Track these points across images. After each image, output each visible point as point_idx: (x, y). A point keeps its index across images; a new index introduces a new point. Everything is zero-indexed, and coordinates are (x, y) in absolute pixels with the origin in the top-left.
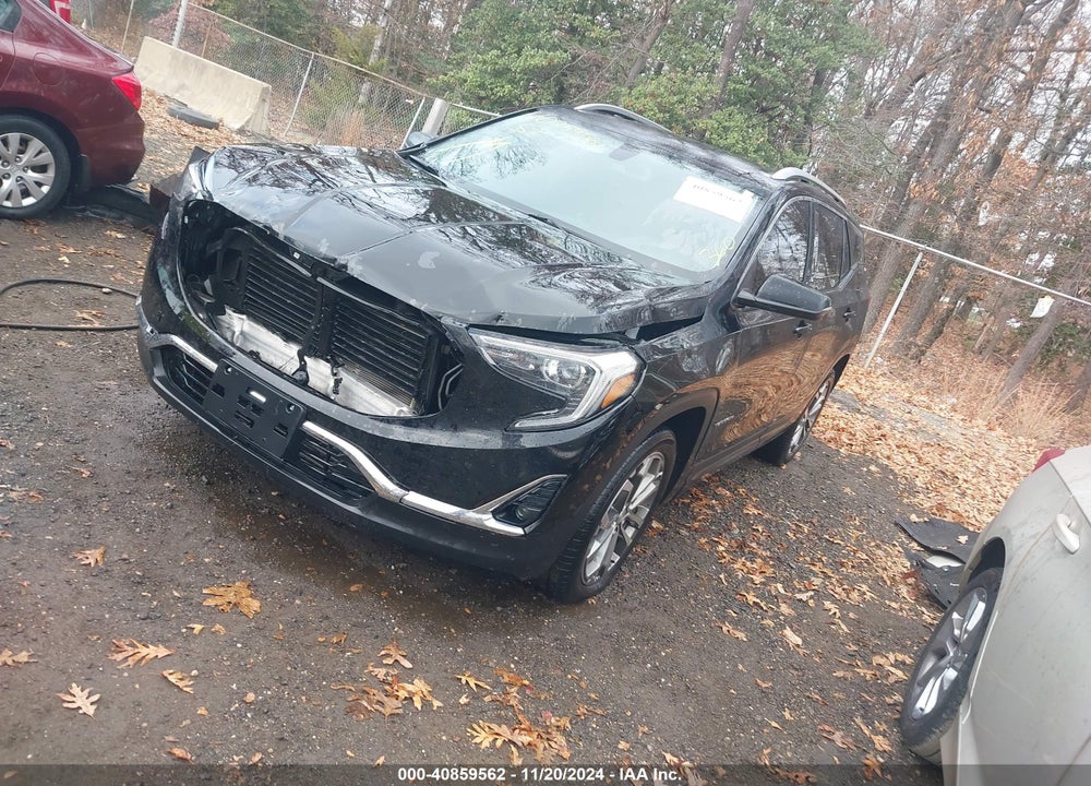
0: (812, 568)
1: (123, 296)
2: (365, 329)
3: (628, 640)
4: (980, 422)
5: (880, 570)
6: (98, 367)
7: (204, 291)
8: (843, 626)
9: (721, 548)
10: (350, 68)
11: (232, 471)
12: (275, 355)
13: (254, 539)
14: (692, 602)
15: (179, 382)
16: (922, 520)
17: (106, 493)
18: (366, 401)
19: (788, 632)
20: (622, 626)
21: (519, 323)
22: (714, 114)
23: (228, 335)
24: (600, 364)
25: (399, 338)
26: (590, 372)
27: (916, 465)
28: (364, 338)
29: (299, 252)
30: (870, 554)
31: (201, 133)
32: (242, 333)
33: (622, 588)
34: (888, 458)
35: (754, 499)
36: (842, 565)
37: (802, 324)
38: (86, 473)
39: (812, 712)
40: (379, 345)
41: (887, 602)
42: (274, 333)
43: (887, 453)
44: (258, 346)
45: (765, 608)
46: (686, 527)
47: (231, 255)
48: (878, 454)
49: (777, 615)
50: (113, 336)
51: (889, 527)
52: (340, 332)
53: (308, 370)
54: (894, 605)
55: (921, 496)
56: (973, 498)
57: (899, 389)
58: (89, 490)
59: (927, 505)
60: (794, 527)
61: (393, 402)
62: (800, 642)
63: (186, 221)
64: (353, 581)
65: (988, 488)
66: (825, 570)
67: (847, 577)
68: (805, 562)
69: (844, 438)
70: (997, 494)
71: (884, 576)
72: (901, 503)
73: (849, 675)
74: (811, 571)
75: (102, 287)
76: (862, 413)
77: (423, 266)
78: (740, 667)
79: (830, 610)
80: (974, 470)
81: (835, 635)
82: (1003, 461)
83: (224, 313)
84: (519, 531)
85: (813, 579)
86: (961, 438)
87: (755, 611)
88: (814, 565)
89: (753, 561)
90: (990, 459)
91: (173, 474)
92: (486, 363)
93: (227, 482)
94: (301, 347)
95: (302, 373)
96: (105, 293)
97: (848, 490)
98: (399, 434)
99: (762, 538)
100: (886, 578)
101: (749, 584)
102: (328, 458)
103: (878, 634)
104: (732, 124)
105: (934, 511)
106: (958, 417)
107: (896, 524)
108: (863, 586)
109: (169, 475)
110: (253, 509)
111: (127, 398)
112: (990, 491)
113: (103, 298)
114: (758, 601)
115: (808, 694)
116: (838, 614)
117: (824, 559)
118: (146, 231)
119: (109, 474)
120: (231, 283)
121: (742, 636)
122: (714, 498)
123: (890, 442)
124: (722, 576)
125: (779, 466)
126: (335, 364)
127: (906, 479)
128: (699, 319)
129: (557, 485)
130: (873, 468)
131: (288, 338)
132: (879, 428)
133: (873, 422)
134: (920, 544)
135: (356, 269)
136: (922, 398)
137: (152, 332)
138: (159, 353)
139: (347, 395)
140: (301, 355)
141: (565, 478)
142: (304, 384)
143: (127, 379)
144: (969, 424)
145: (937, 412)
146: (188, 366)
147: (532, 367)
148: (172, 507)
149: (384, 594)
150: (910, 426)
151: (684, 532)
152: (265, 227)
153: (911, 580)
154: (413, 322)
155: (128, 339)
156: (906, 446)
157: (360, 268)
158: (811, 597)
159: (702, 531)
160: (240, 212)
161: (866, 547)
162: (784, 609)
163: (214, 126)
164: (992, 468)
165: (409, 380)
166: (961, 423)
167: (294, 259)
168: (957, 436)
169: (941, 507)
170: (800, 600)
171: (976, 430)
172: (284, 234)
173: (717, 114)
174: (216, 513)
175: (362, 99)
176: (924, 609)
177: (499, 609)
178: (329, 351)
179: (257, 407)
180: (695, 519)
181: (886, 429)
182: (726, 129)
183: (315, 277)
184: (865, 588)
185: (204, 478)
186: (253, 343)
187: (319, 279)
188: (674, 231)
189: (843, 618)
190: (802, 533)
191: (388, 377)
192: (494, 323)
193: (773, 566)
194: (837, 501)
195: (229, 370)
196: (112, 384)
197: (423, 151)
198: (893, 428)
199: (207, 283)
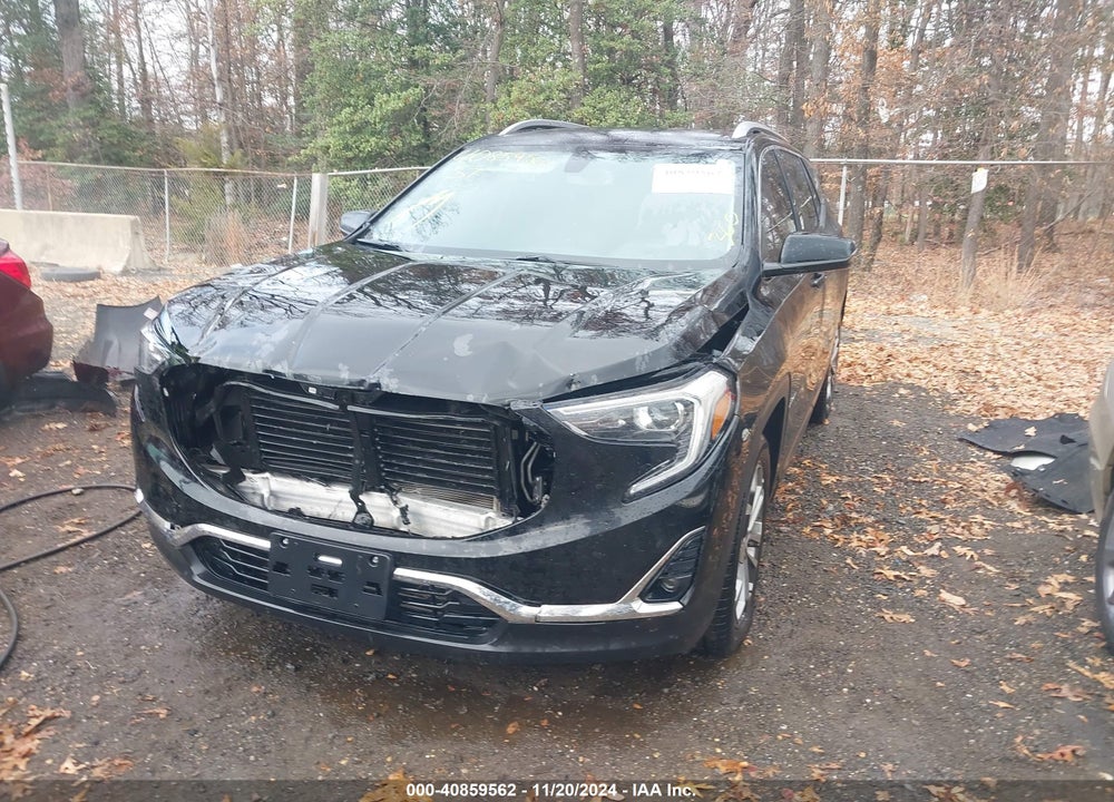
0: (920, 516)
1: (97, 491)
2: (414, 443)
3: (808, 670)
4: (964, 309)
5: (979, 493)
6: (112, 582)
7: (215, 463)
8: (989, 567)
9: (828, 532)
10: (207, 172)
11: (313, 645)
12: (317, 504)
13: (379, 715)
14: (839, 601)
15: (224, 571)
16: (981, 427)
17: (195, 727)
18: (443, 520)
19: (945, 595)
20: (793, 658)
21: (595, 381)
22: (584, 100)
23: (257, 500)
24: (694, 394)
25: (458, 441)
26: (688, 405)
27: (936, 373)
28: (417, 453)
29: (313, 386)
30: (959, 480)
31: (85, 288)
32: (272, 493)
33: (766, 614)
34: (909, 375)
35: (824, 466)
36: (944, 502)
37: (817, 277)
38: (163, 713)
39: (1025, 674)
40: (436, 455)
41: (1008, 524)
42: (308, 481)
43: (905, 372)
44: (295, 501)
45: (908, 578)
46: (783, 522)
47: (228, 414)
48: (898, 375)
49: (922, 581)
50: (109, 539)
51: (956, 445)
52: (386, 456)
53: (368, 509)
54: (1016, 525)
55: (962, 402)
56: (1005, 386)
57: (873, 304)
58: (175, 731)
59: (974, 409)
60: (876, 481)
61: (474, 510)
62: (963, 602)
63: (166, 394)
64: (504, 722)
65: (1011, 371)
66: (932, 514)
67: (956, 513)
68: (909, 514)
69: (860, 371)
70: (1023, 374)
71: (987, 498)
72: (950, 418)
73: (1030, 618)
74: (921, 520)
75: (70, 490)
76: (858, 341)
77: (462, 354)
78: (928, 653)
79: (965, 555)
80: (986, 358)
81: (988, 581)
82: (1005, 340)
83: (244, 478)
84: (675, 606)
85: (929, 528)
86: (955, 332)
87: (900, 585)
88: (919, 513)
89: (865, 533)
90: (994, 343)
91: (253, 673)
92: (577, 436)
93: (313, 659)
94: (351, 488)
95: (363, 515)
96: (77, 495)
97: (896, 423)
98: (507, 547)
99: (857, 504)
100: (990, 500)
101: (877, 559)
102: (434, 600)
103: (1025, 563)
104: (606, 103)
105: (984, 413)
106: (940, 312)
107: (961, 440)
108: (977, 516)
109: (250, 677)
110: (357, 680)
111: (161, 606)
112: (1015, 374)
113: (77, 501)
114: (897, 573)
115: (1008, 656)
116: (976, 557)
117: (924, 502)
118: (85, 411)
119: (187, 703)
120: (239, 443)
121: (906, 618)
122: (788, 481)
123: (901, 359)
124: (849, 561)
125: (822, 423)
126: (391, 492)
127: (937, 390)
128: (747, 308)
129: (698, 540)
130: (902, 391)
131: (327, 481)
132: (881, 349)
133: (874, 346)
134: (995, 452)
135: (391, 385)
136: (900, 305)
137: (172, 527)
138: (190, 549)
139: (419, 521)
140: (355, 497)
141: (703, 531)
142: (370, 527)
143: (149, 583)
144: (954, 315)
145: (919, 314)
146: (229, 551)
147: (622, 422)
148: (274, 715)
149: (545, 723)
150: (907, 337)
151: (784, 528)
152: (267, 371)
153: (1013, 493)
154: (475, 419)
155: (126, 537)
156: (916, 358)
157: (395, 381)
158: (940, 549)
159: (800, 521)
160: (230, 363)
161: (950, 474)
162: (925, 571)
163: (95, 276)
164: (1001, 350)
165: (486, 481)
166: (947, 317)
167: (311, 396)
168: (951, 330)
169: (988, 407)
170: (933, 556)
171: (963, 318)
172: (292, 372)
173: (586, 100)
174: (323, 702)
175: (229, 200)
176: (1044, 518)
177: (666, 690)
178: (382, 481)
179: (334, 573)
180: (784, 510)
181: (889, 349)
182: (603, 111)
183: (343, 407)
184: (979, 518)
185: (289, 666)
186: (287, 500)
187: (350, 408)
188: (671, 226)
189: (982, 557)
190: (887, 484)
191: (459, 485)
192: (567, 390)
193: (885, 530)
194: (895, 438)
195: (285, 542)
196: (137, 595)
197: (367, 231)
198: (894, 345)
199: (214, 453)
